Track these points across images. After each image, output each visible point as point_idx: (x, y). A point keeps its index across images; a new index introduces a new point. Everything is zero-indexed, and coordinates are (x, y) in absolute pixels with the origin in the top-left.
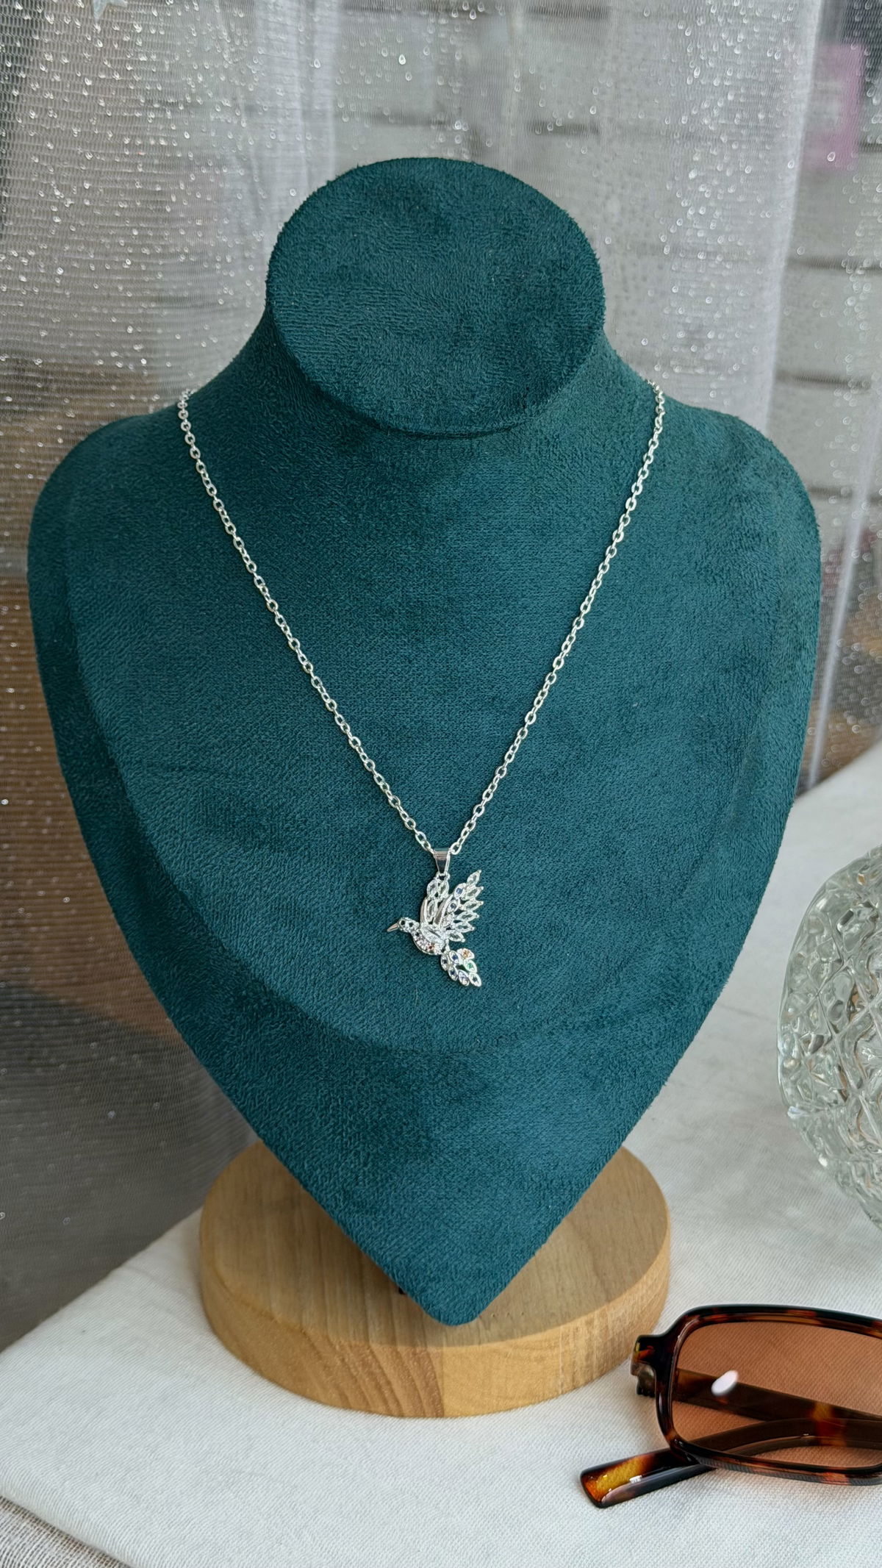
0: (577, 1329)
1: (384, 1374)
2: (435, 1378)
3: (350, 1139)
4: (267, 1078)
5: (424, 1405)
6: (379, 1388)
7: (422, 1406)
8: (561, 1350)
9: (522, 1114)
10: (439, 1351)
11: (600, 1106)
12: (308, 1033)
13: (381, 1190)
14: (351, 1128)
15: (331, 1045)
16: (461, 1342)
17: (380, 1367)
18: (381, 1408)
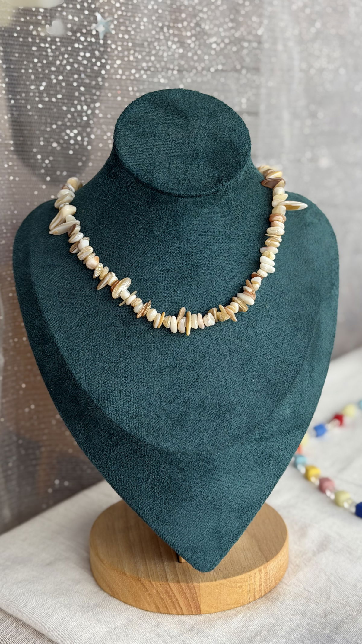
0: (255, 573)
1: (175, 596)
2: (197, 597)
3: (158, 493)
4: (122, 468)
5: (193, 609)
6: (173, 602)
7: (191, 610)
8: (249, 583)
9: (231, 479)
10: (199, 584)
11: (262, 475)
12: (140, 447)
13: (172, 515)
14: (158, 488)
15: (150, 452)
16: (207, 581)
17: (173, 593)
18: (174, 612)
